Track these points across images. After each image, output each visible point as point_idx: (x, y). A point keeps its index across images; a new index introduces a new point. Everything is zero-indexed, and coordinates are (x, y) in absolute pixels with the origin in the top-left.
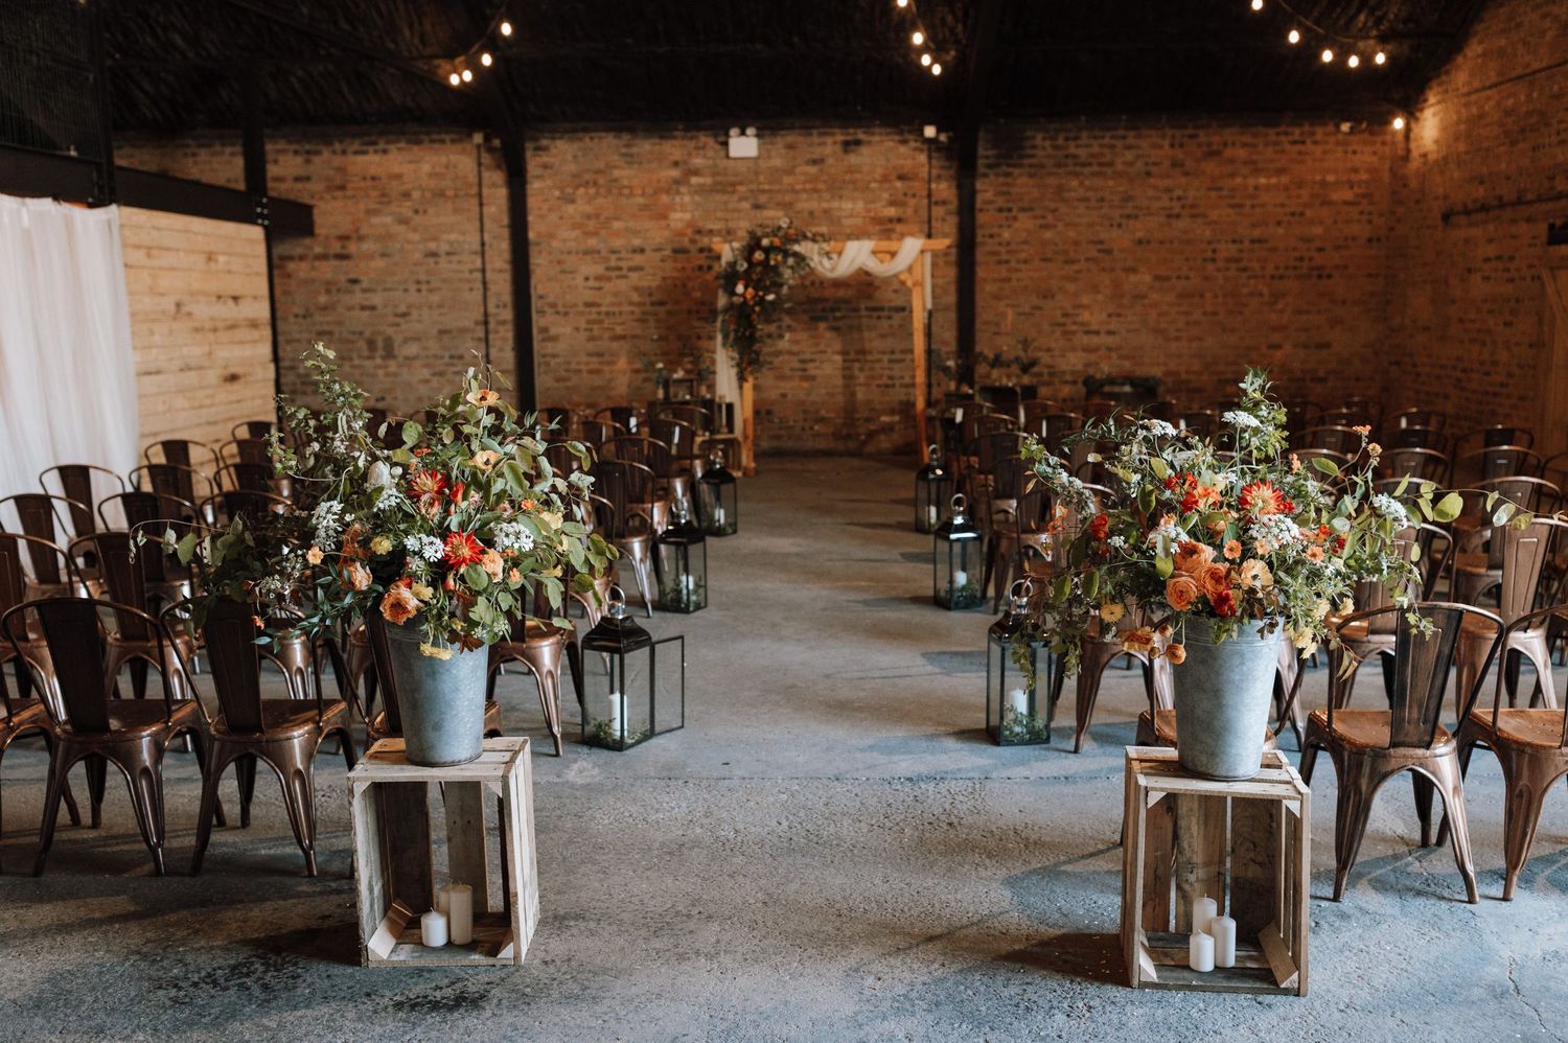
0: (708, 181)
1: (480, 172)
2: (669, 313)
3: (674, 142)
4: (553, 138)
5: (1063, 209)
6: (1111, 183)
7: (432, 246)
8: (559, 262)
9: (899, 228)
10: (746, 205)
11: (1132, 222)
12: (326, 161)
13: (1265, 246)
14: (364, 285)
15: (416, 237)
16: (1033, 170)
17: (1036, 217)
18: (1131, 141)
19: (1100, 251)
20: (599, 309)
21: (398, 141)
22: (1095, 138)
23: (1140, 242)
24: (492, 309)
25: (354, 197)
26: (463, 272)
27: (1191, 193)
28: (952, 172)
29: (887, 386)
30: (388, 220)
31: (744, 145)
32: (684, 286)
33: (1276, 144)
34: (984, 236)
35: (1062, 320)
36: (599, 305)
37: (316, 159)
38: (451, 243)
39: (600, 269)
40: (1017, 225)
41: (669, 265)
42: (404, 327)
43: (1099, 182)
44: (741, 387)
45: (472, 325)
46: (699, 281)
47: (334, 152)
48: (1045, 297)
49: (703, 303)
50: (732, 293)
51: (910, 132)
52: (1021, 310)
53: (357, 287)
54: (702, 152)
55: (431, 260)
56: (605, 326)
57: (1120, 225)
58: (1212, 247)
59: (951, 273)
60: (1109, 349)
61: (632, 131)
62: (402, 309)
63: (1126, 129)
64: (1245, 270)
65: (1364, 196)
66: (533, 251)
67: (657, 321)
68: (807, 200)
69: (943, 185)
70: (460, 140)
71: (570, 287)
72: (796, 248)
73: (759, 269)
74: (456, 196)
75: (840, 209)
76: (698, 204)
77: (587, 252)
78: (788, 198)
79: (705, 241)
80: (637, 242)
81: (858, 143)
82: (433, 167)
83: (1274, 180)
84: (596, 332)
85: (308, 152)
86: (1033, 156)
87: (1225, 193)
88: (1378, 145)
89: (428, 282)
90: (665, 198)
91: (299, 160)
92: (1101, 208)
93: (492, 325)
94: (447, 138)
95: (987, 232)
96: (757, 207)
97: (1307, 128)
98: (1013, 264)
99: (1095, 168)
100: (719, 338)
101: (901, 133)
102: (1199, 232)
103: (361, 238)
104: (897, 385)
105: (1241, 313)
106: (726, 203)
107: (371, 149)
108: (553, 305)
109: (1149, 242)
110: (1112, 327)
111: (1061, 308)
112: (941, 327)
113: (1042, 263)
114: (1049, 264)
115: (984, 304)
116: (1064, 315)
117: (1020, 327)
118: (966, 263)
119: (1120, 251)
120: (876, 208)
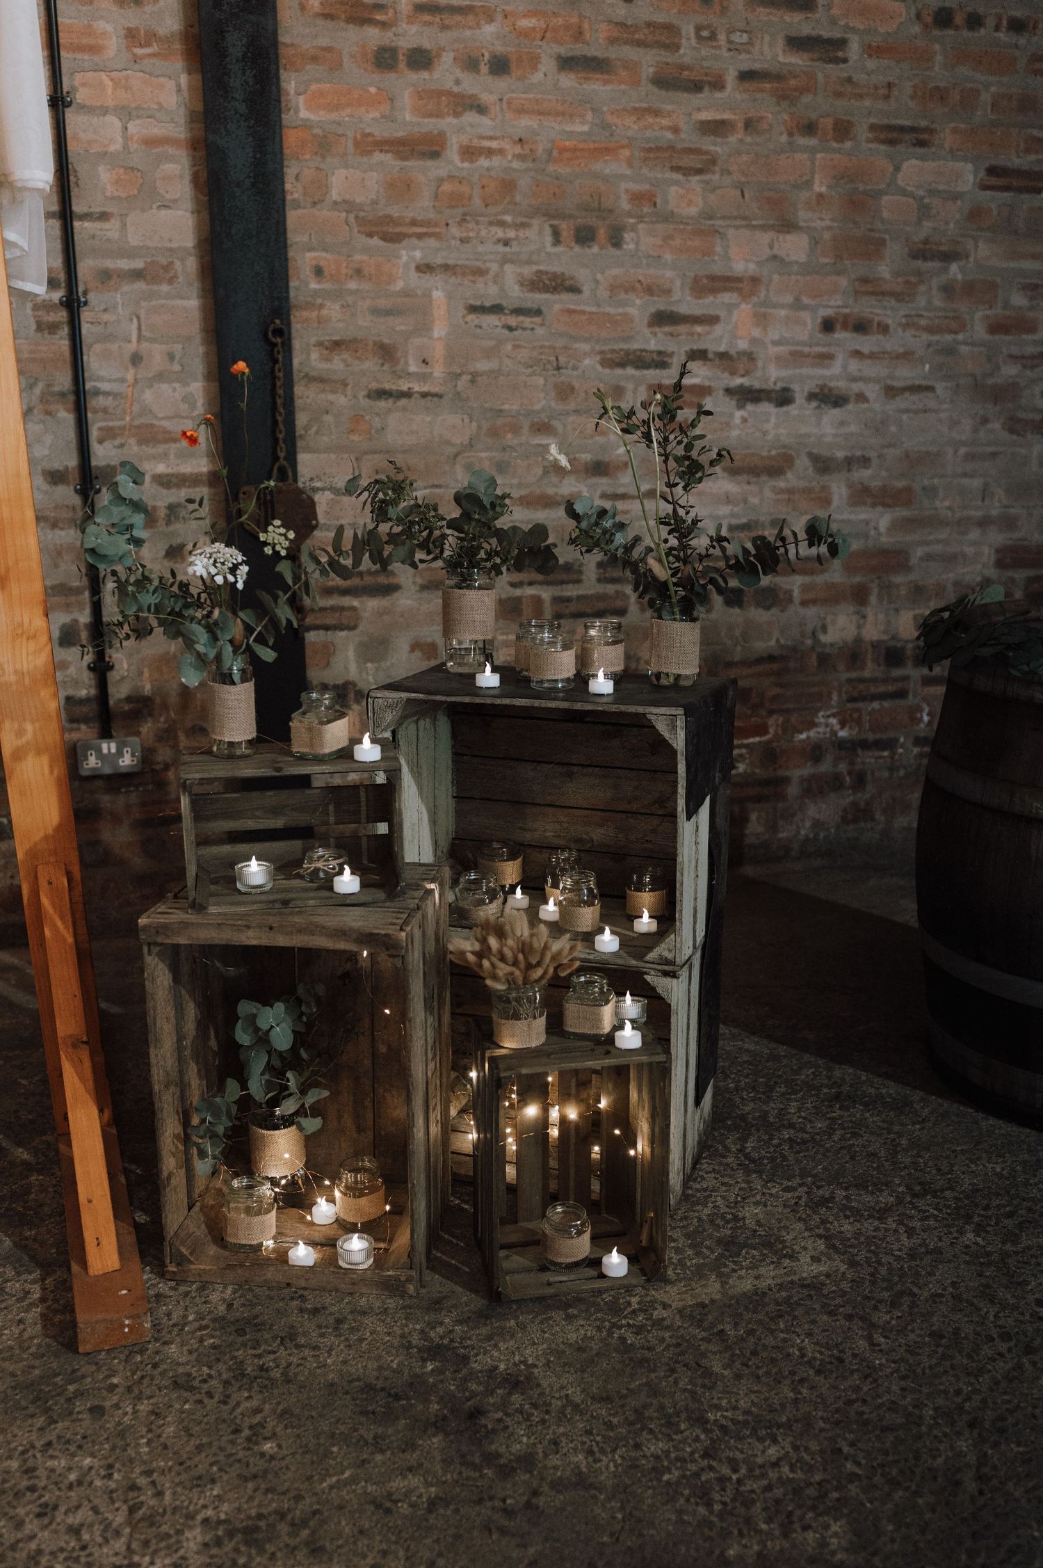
35: (653, 342)
48: (584, 236)
52: (489, 292)
60: (823, 465)
98: (446, 74)
110: (835, 374)
111: (649, 290)
112: (136, 359)
113: (568, 81)
114: (598, 88)
115: (324, 258)
116: (663, 319)
117: (482, 366)
118: (235, 43)
119: (872, 51)
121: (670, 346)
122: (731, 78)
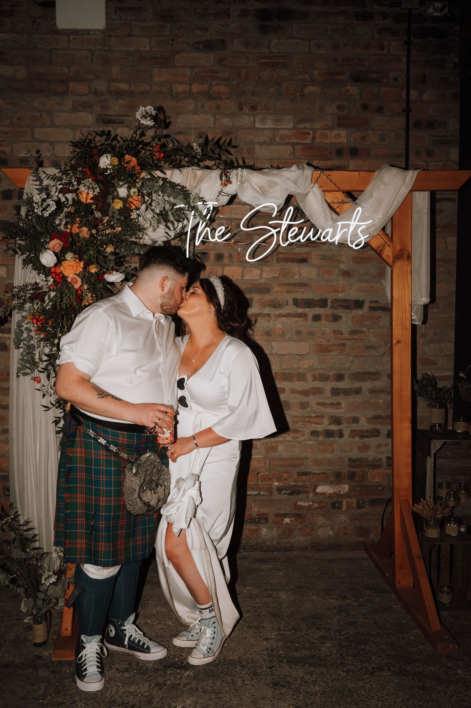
9: (352, 163)
28: (448, 72)
29: (329, 434)
68: (195, 112)
75: (253, 128)
81: (285, 15)
96: (108, 121)
104: (346, 433)
120: (315, 130)
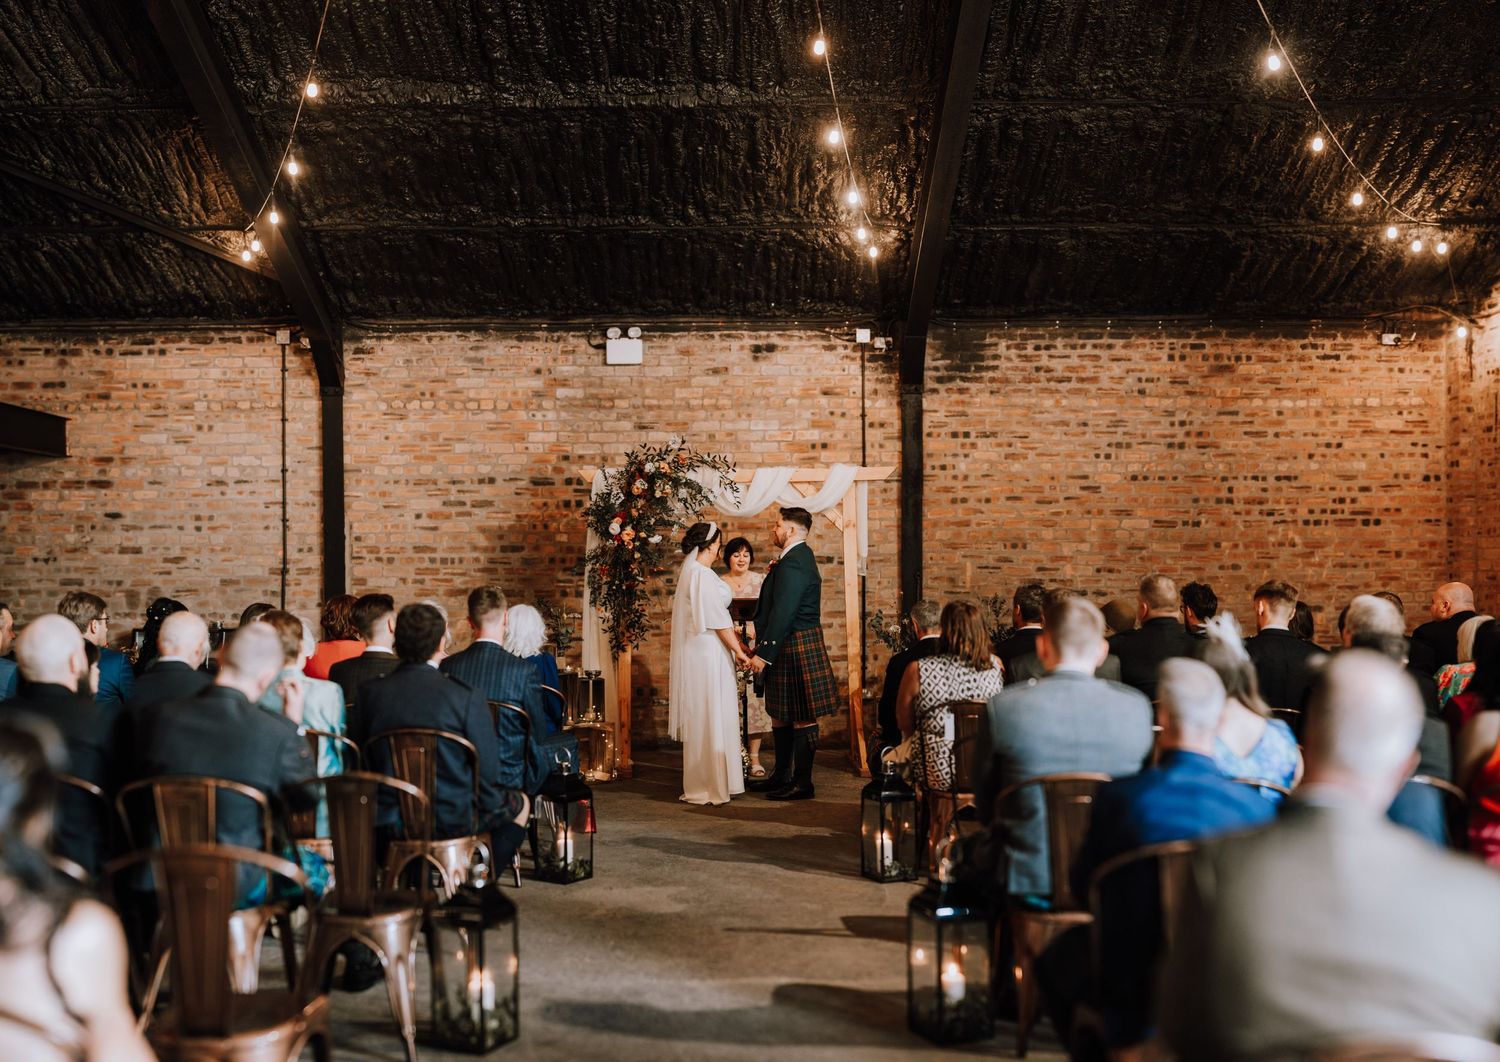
0: (580, 393)
1: (283, 379)
2: (526, 561)
3: (536, 344)
4: (379, 338)
5: (1035, 435)
6: (1095, 403)
7: (218, 472)
8: (383, 494)
9: (824, 455)
10: (627, 425)
11: (1123, 452)
12: (87, 362)
13: (1294, 484)
14: (128, 521)
15: (197, 460)
16: (995, 386)
17: (999, 445)
18: (1118, 351)
19: (1083, 488)
20: (433, 555)
21: (181, 340)
22: (1074, 347)
23: (1134, 478)
24: (292, 554)
25: (119, 408)
26: (255, 505)
27: (1198, 417)
28: (892, 387)
30: (163, 438)
31: (626, 348)
32: (546, 527)
33: (1302, 359)
34: (933, 468)
36: (434, 550)
37: (74, 361)
38: (242, 468)
39: (436, 504)
40: (976, 454)
41: (526, 500)
42: (176, 575)
43: (1078, 401)
44: (615, 659)
45: (267, 575)
46: (565, 520)
47: (97, 352)
48: (1014, 546)
49: (570, 550)
50: (605, 534)
51: (837, 336)
52: (985, 563)
53: (117, 523)
54: (571, 357)
55: (216, 490)
56: (440, 576)
57: (1108, 456)
58: (1226, 485)
59: (893, 514)
61: (481, 329)
62: (176, 552)
63: (1112, 336)
64: (1270, 514)
65: (1416, 423)
66: (349, 480)
67: (510, 571)
68: (706, 420)
69: (881, 403)
70: (260, 339)
71: (397, 526)
72: (691, 475)
73: (641, 503)
74: (252, 408)
75: (750, 430)
76: (564, 422)
77: (418, 483)
78: (681, 416)
79: (574, 470)
80: (485, 470)
81: (771, 348)
82: (225, 373)
83: (1302, 403)
84: (428, 585)
85: (63, 352)
86: (995, 368)
87: (1240, 418)
88: (1431, 362)
89: (211, 518)
90: (522, 415)
91: (52, 361)
92: (1084, 433)
93: (291, 576)
94: (244, 336)
95: (937, 463)
96: (642, 427)
97: (1340, 340)
98: (972, 504)
99: (1074, 385)
100: (587, 592)
101: (826, 337)
102: (1208, 466)
103: (125, 461)
105: (1268, 566)
106: (600, 422)
107: (145, 348)
108: (373, 550)
109: (1145, 478)
110: (1102, 586)
111: (1036, 561)
112: (879, 583)
113: (1009, 503)
114: (1018, 504)
115: (934, 555)
116: (1040, 569)
117: (982, 584)
118: (911, 501)
119: (1109, 489)
120: (795, 431)
121: (1043, 578)
122: (1061, 499)
